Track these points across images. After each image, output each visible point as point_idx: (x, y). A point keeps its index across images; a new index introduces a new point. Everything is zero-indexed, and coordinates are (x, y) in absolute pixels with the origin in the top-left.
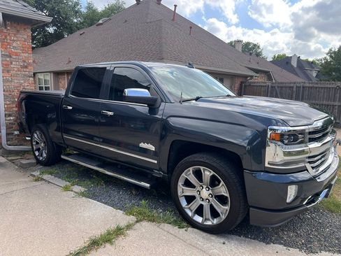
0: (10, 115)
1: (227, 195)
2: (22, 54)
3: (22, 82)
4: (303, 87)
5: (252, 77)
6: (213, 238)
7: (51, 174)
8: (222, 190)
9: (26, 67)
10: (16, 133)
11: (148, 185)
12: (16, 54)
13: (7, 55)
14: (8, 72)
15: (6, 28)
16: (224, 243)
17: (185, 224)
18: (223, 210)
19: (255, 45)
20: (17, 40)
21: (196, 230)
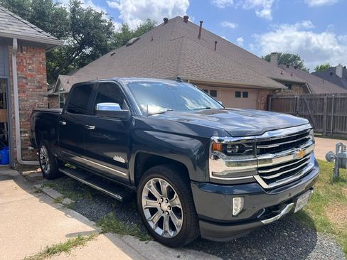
0: (25, 132)
1: (180, 207)
2: (38, 76)
3: (37, 101)
4: (335, 99)
5: (280, 90)
6: (171, 251)
7: (51, 186)
8: (177, 202)
9: (41, 87)
10: (30, 148)
11: (120, 198)
12: (31, 76)
13: (23, 77)
14: (24, 92)
15: (22, 52)
16: (179, 257)
17: (149, 237)
18: (178, 222)
19: (295, 57)
20: (33, 63)
21: (156, 243)
